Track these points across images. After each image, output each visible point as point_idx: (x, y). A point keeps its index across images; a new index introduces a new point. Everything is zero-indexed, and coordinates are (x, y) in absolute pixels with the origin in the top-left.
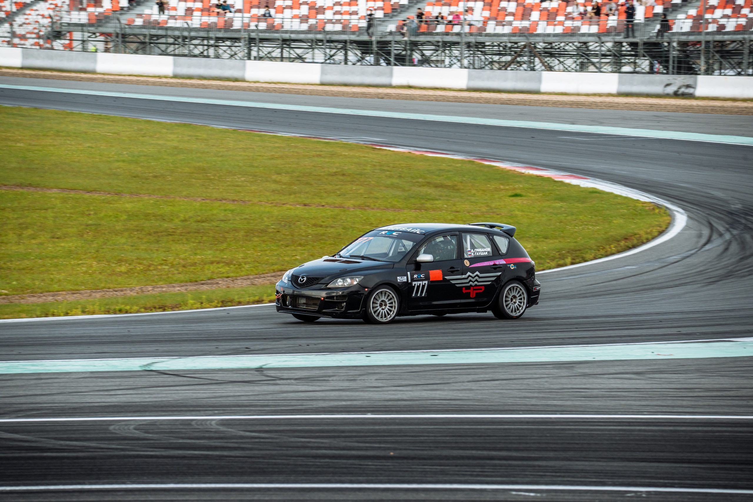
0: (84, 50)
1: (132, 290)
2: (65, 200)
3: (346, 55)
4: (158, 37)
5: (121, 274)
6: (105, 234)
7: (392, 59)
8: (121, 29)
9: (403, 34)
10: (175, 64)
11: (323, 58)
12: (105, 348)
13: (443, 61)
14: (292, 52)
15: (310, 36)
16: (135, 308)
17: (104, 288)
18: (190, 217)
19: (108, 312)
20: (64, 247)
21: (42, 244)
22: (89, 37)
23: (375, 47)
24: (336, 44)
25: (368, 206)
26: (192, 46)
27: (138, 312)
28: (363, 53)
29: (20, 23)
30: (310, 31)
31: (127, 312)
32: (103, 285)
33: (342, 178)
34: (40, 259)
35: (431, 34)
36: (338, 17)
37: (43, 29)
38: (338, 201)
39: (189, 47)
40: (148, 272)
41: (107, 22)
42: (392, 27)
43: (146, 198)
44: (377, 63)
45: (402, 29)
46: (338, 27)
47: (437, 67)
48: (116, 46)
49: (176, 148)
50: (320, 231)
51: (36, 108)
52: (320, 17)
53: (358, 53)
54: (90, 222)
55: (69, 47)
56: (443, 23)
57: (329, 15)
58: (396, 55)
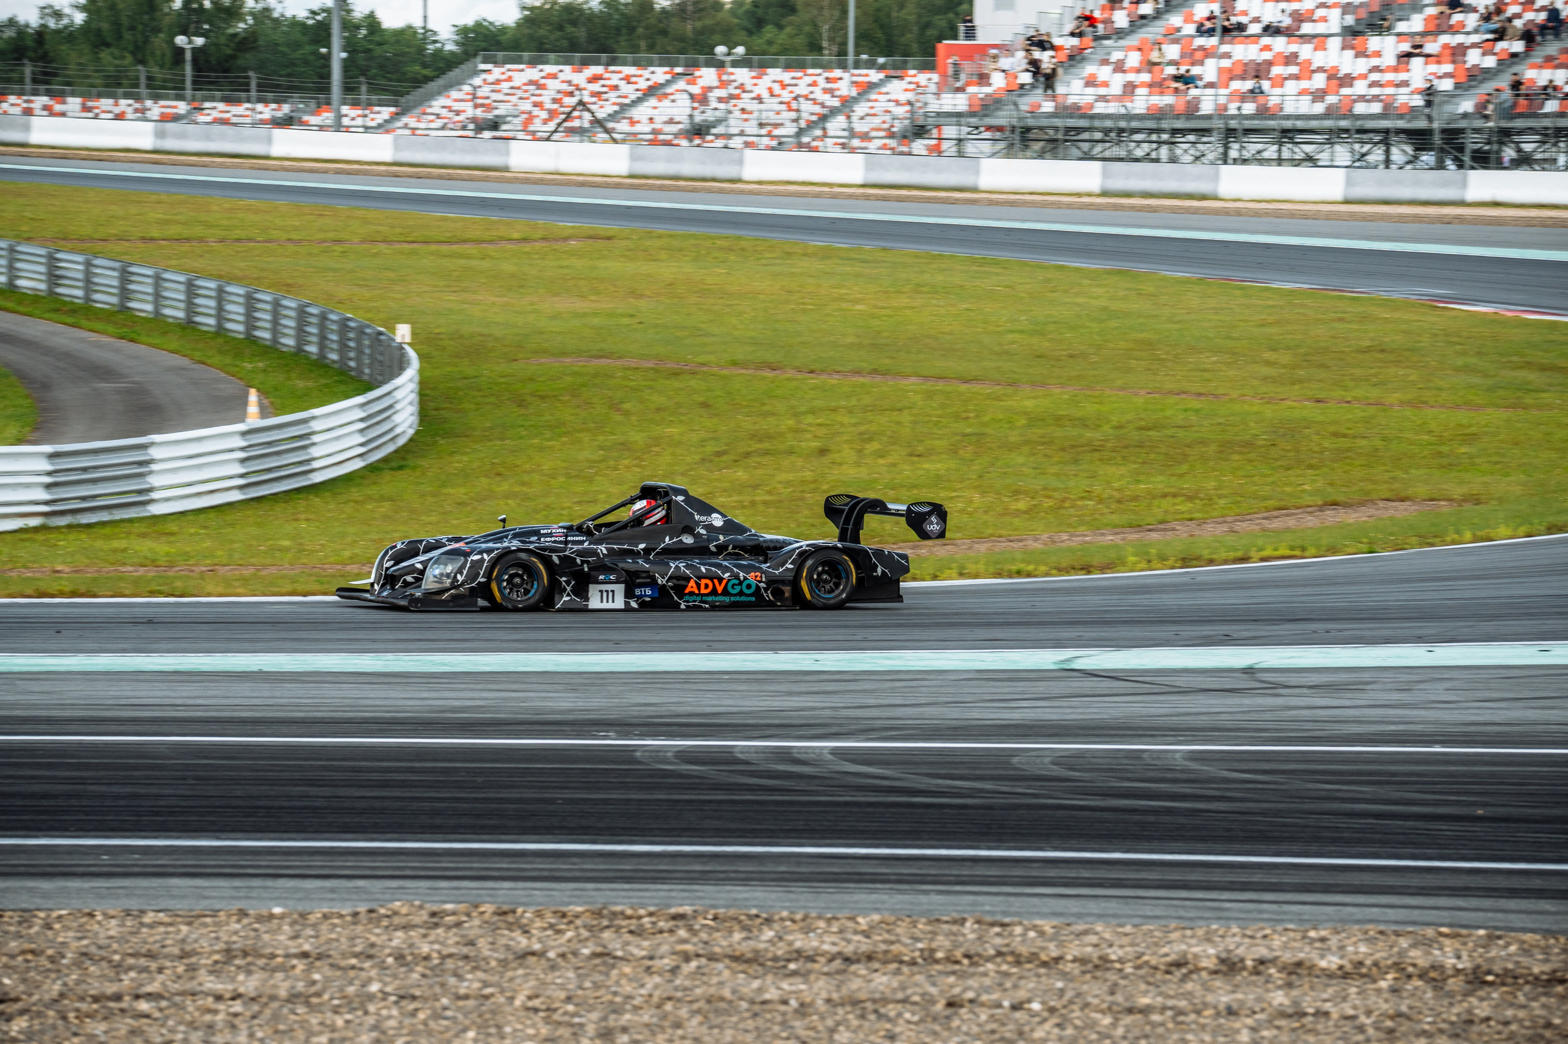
0: (961, 154)
1: (1036, 540)
2: (929, 395)
3: (1387, 152)
4: (1079, 130)
5: (1018, 513)
6: (991, 449)
7: (1466, 159)
8: (1020, 119)
9: (1486, 117)
10: (1105, 174)
11: (1349, 158)
12: (998, 633)
13: (1555, 160)
14: (1296, 150)
15: (1328, 123)
16: (1043, 568)
17: (992, 535)
18: (1129, 422)
19: (999, 575)
20: (927, 470)
21: (894, 465)
22: (969, 134)
23: (1437, 139)
24: (1371, 135)
25: (1424, 402)
26: (1133, 144)
27: (1047, 575)
28: (1417, 149)
29: (862, 114)
30: (1328, 114)
31: (1029, 575)
32: (990, 531)
33: (1380, 356)
34: (892, 489)
35: (1535, 116)
36: (1376, 91)
37: (897, 123)
38: (1374, 393)
39: (1127, 146)
40: (1064, 512)
41: (997, 109)
42: (1467, 105)
43: (1058, 391)
44: (1440, 166)
45: (1485, 108)
46: (1376, 108)
47: (1544, 169)
48: (1011, 146)
49: (1105, 309)
50: (1344, 443)
51: (885, 249)
52: (1345, 91)
53: (1409, 149)
54: (969, 430)
55: (937, 151)
56: (1555, 98)
57: (1360, 88)
58: (1475, 151)
